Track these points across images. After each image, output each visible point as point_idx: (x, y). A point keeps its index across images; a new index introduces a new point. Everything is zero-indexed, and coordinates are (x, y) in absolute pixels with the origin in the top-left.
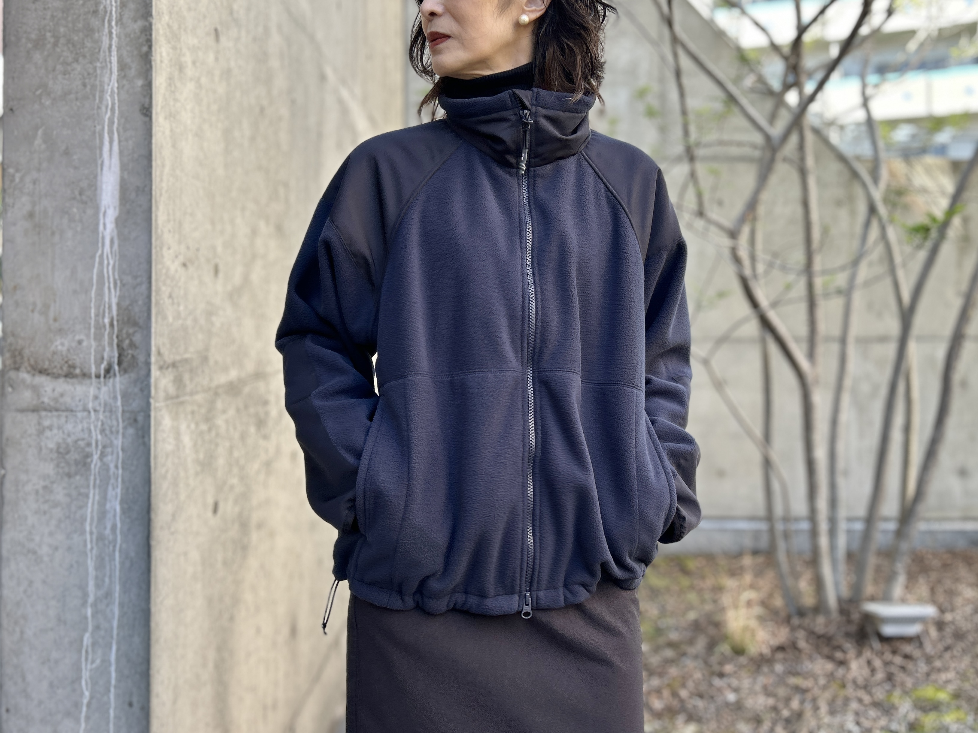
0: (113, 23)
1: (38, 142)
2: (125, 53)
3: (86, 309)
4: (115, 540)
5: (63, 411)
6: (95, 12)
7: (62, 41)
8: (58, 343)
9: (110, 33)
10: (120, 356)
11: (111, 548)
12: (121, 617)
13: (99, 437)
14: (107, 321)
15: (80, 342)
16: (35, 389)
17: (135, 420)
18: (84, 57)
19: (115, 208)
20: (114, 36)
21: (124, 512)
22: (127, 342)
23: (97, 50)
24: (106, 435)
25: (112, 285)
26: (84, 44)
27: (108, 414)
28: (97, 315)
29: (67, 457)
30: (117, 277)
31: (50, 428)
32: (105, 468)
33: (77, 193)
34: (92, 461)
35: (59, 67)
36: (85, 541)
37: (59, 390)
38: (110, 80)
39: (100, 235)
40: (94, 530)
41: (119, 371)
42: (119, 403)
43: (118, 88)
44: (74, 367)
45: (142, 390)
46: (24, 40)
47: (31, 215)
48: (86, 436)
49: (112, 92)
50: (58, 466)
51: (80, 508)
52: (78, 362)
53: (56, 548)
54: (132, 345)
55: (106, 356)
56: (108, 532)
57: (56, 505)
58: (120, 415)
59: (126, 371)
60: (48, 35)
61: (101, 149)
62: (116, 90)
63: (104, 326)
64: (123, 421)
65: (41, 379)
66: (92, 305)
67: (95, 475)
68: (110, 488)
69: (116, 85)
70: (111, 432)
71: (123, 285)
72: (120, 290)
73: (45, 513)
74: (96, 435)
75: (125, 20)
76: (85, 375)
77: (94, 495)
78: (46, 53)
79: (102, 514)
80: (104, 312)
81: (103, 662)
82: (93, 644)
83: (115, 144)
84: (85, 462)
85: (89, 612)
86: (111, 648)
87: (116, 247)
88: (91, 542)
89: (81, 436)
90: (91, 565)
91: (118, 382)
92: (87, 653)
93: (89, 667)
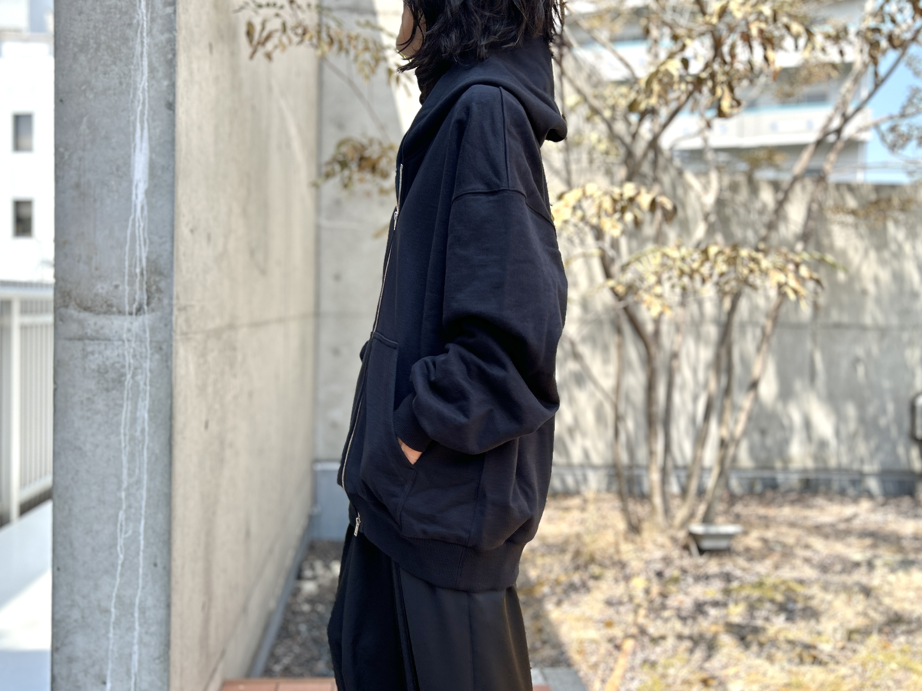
0: (145, 34)
1: (83, 127)
2: (154, 60)
3: (121, 261)
4: (143, 441)
5: (103, 340)
6: (130, 25)
7: (103, 46)
8: (99, 286)
9: (142, 42)
10: (149, 298)
11: (140, 446)
12: (149, 498)
13: (132, 361)
14: (138, 270)
15: (116, 287)
16: (81, 323)
17: (161, 349)
18: (121, 60)
19: (145, 182)
20: (145, 44)
21: (151, 419)
22: (154, 288)
23: (131, 56)
24: (137, 360)
25: (142, 243)
26: (120, 50)
27: (138, 343)
28: (130, 266)
29: (106, 376)
30: (146, 236)
31: (93, 353)
32: (136, 384)
33: (114, 169)
34: (125, 380)
35: (100, 68)
36: (120, 441)
37: (100, 323)
38: (142, 80)
39: (133, 203)
40: (127, 432)
41: (148, 311)
42: (148, 335)
43: (148, 87)
44: (111, 306)
45: (166, 325)
46: (71, 45)
47: (77, 186)
48: (121, 360)
49: (143, 89)
50: (98, 382)
51: (116, 415)
52: (115, 301)
53: (97, 446)
54: (159, 290)
55: (137, 298)
56: (138, 434)
57: (97, 412)
58: (148, 344)
59: (153, 310)
60: (92, 41)
61: (134, 134)
62: (146, 88)
63: (136, 275)
64: (151, 349)
65: (85, 315)
66: (127, 258)
67: (128, 390)
68: (140, 400)
69: (146, 84)
70: (141, 357)
71: (151, 243)
72: (149, 247)
73: (88, 418)
74: (129, 359)
75: (154, 31)
76: (121, 312)
77: (127, 406)
78: (89, 56)
79: (134, 420)
80: (136, 264)
81: (134, 532)
82: (127, 519)
83: (146, 131)
84: (120, 380)
85: (123, 495)
86: (140, 522)
87: (146, 212)
88: (125, 441)
89: (117, 359)
90: (125, 459)
91: (146, 319)
92: (121, 525)
93: (123, 536)
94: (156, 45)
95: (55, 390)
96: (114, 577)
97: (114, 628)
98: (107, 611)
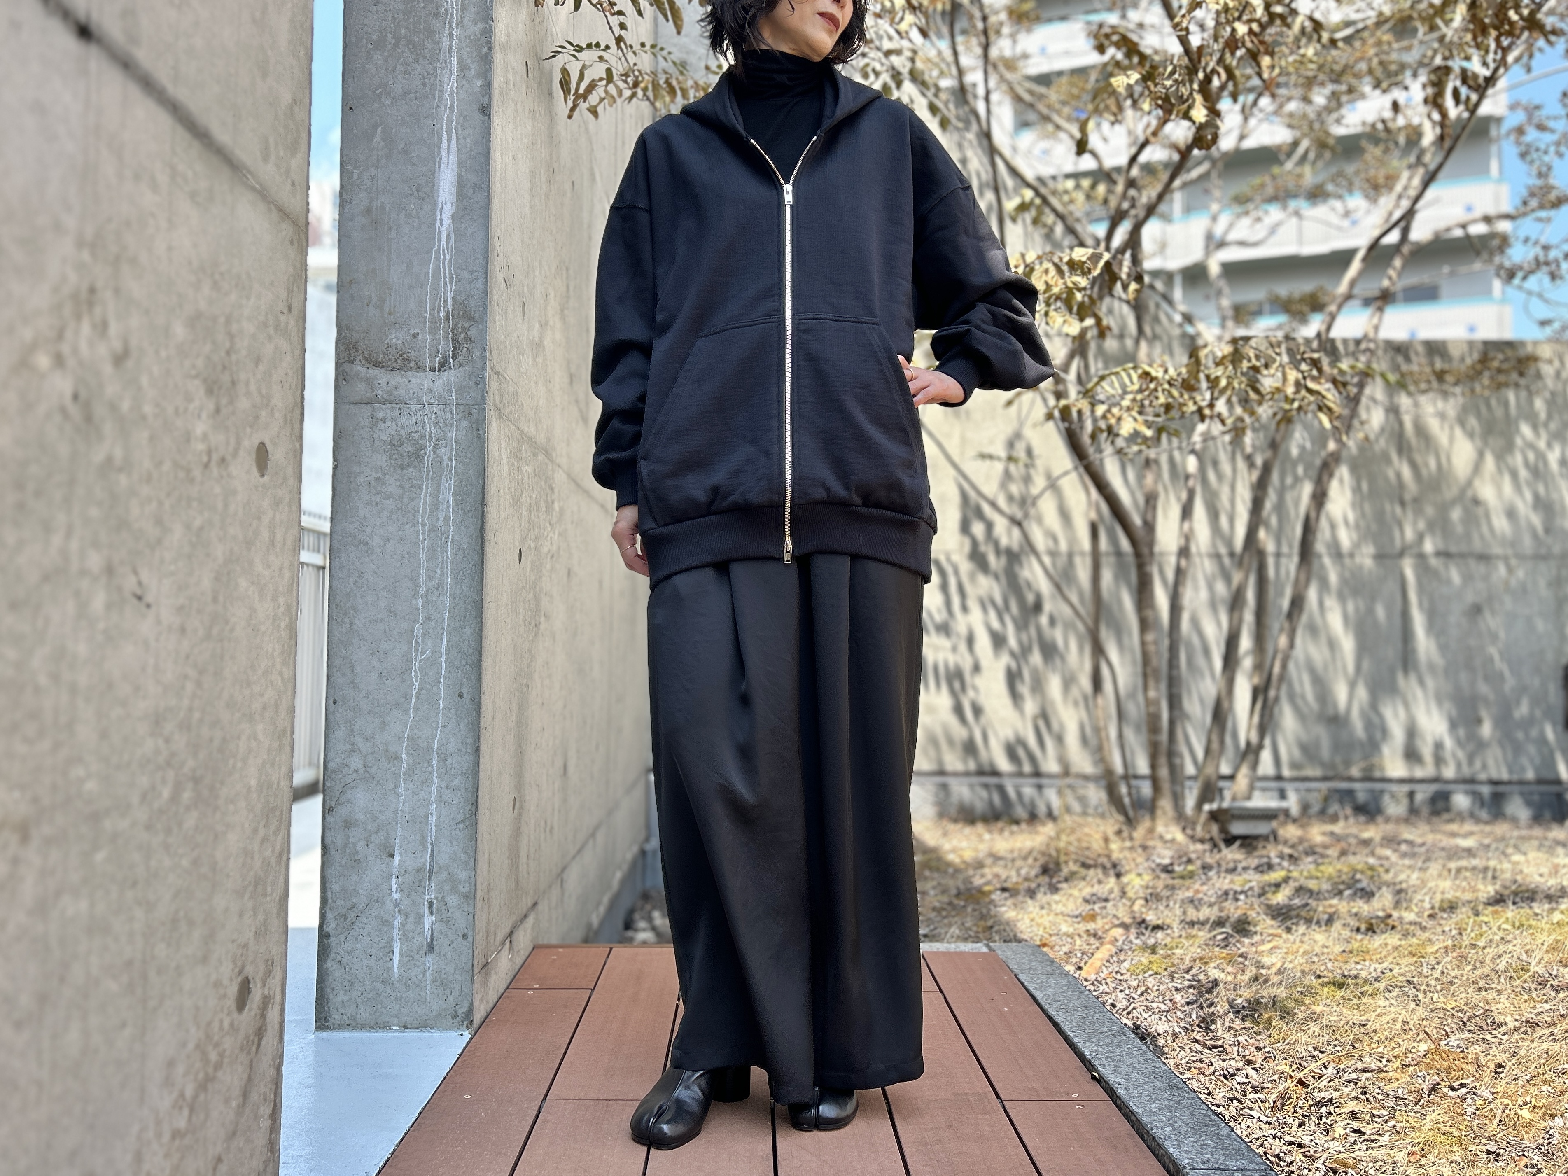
0: (454, 25)
1: (377, 139)
2: (465, 55)
3: (421, 303)
4: (447, 532)
5: (397, 404)
6: (436, 15)
7: (403, 42)
8: (393, 336)
9: (451, 35)
10: (455, 349)
11: (443, 539)
12: (454, 606)
13: (433, 430)
14: (442, 315)
15: (415, 335)
16: (369, 382)
17: (470, 414)
18: (425, 57)
19: (452, 203)
20: (455, 37)
21: (456, 503)
22: (462, 336)
23: (437, 51)
24: (440, 428)
25: (448, 280)
26: (424, 45)
27: (442, 407)
28: (432, 310)
29: (401, 449)
30: (453, 272)
31: (384, 420)
32: (439, 460)
33: (414, 189)
34: (425, 453)
35: (399, 68)
36: (418, 532)
37: (393, 382)
38: (450, 80)
39: (437, 230)
40: (427, 521)
41: (455, 365)
42: (454, 396)
43: (458, 87)
44: (407, 360)
45: (477, 384)
46: (364, 42)
47: (368, 211)
48: (420, 428)
49: (452, 91)
50: (390, 458)
51: (413, 499)
52: (413, 354)
53: (387, 540)
54: (468, 339)
55: (441, 349)
56: (440, 523)
57: (389, 496)
58: (454, 408)
59: (460, 365)
60: (389, 36)
61: (439, 148)
62: (455, 89)
63: (440, 320)
64: (458, 414)
65: (374, 372)
66: (428, 299)
67: (428, 467)
68: (443, 480)
69: (455, 85)
70: (445, 425)
71: (459, 279)
72: (456, 285)
74: (430, 428)
75: (465, 22)
76: (420, 368)
77: (427, 488)
78: (386, 54)
79: (435, 507)
80: (440, 306)
81: (433, 652)
82: (424, 635)
83: (454, 141)
84: (418, 455)
85: (420, 602)
86: (442, 639)
87: (452, 242)
88: (423, 533)
89: (415, 428)
90: (423, 557)
91: (452, 375)
92: (417, 642)
93: (419, 658)
94: (467, 37)
95: (335, 468)
96: (406, 712)
97: (405, 781)
98: (398, 758)
